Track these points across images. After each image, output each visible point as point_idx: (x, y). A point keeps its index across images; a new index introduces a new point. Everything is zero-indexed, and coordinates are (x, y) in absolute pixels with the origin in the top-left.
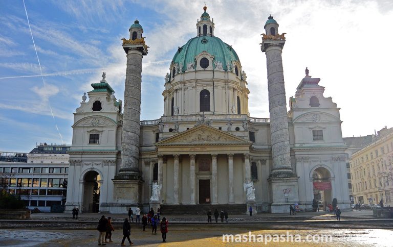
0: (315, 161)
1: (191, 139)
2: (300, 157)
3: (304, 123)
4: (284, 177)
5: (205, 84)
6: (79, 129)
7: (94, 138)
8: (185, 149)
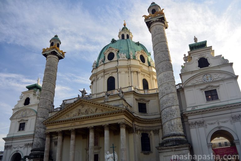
0: (212, 124)
1: (72, 115)
2: (194, 121)
3: (195, 86)
4: (171, 146)
5: (110, 72)
6: (13, 121)
7: (22, 127)
8: (67, 125)
